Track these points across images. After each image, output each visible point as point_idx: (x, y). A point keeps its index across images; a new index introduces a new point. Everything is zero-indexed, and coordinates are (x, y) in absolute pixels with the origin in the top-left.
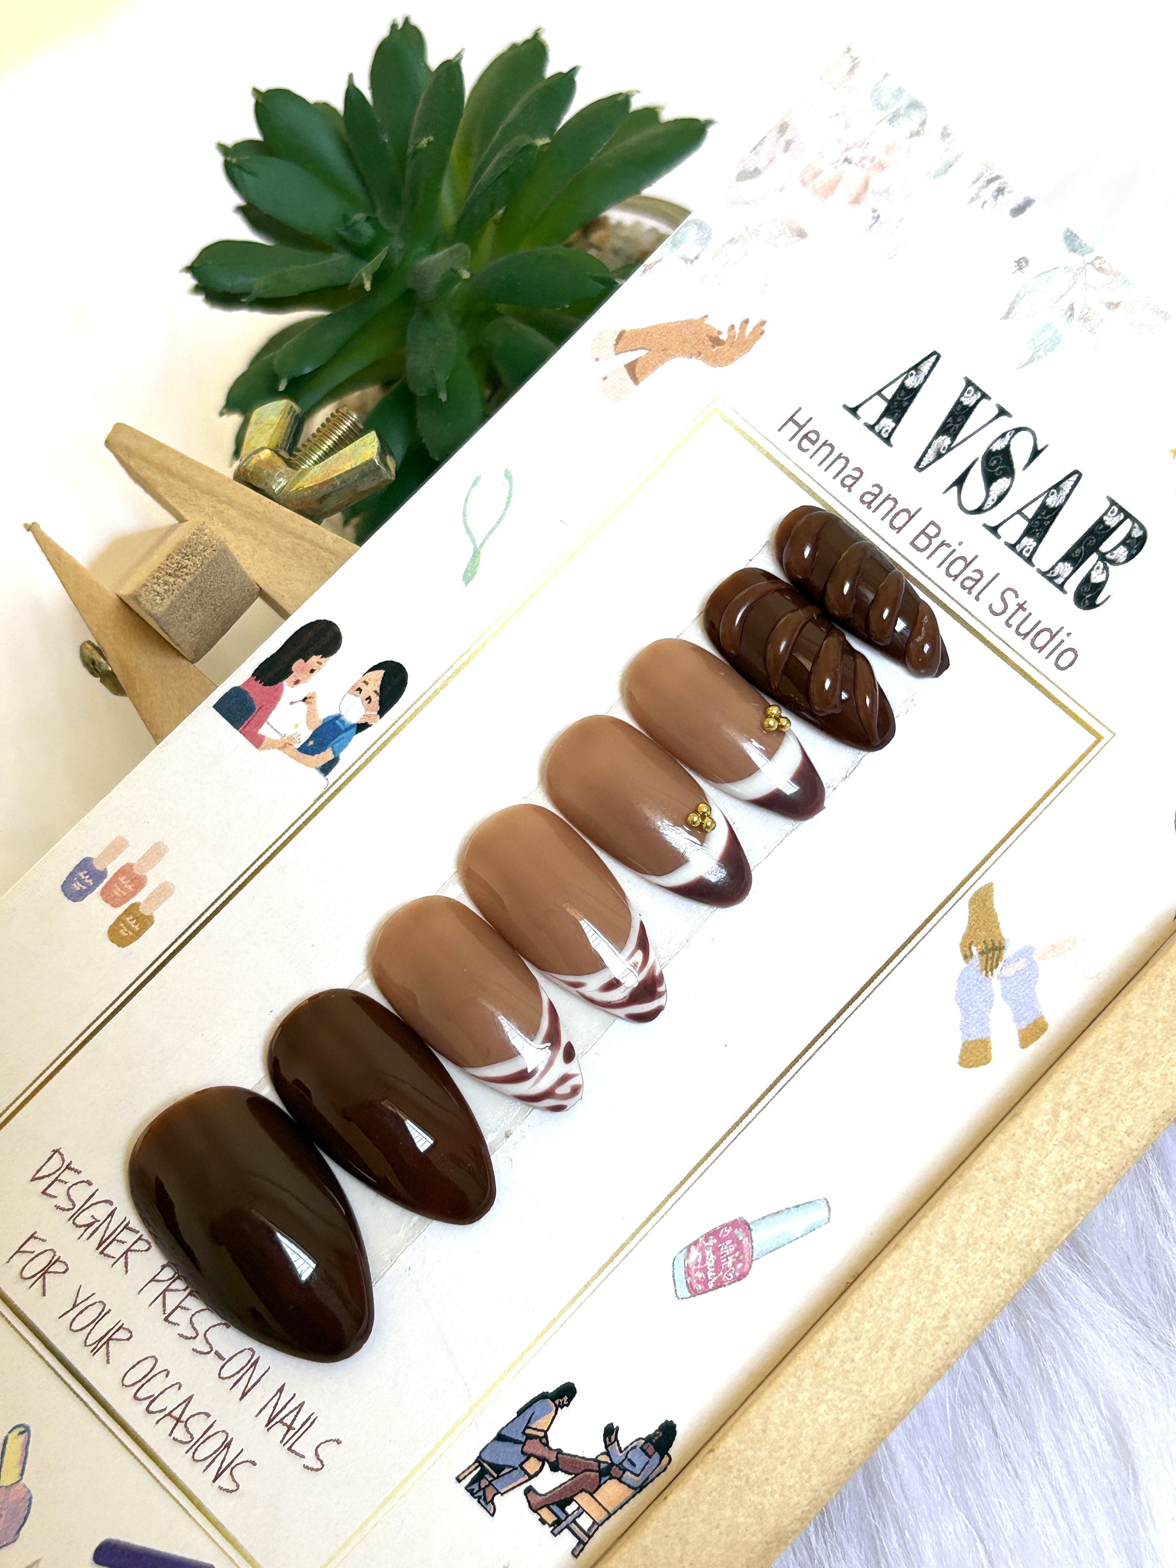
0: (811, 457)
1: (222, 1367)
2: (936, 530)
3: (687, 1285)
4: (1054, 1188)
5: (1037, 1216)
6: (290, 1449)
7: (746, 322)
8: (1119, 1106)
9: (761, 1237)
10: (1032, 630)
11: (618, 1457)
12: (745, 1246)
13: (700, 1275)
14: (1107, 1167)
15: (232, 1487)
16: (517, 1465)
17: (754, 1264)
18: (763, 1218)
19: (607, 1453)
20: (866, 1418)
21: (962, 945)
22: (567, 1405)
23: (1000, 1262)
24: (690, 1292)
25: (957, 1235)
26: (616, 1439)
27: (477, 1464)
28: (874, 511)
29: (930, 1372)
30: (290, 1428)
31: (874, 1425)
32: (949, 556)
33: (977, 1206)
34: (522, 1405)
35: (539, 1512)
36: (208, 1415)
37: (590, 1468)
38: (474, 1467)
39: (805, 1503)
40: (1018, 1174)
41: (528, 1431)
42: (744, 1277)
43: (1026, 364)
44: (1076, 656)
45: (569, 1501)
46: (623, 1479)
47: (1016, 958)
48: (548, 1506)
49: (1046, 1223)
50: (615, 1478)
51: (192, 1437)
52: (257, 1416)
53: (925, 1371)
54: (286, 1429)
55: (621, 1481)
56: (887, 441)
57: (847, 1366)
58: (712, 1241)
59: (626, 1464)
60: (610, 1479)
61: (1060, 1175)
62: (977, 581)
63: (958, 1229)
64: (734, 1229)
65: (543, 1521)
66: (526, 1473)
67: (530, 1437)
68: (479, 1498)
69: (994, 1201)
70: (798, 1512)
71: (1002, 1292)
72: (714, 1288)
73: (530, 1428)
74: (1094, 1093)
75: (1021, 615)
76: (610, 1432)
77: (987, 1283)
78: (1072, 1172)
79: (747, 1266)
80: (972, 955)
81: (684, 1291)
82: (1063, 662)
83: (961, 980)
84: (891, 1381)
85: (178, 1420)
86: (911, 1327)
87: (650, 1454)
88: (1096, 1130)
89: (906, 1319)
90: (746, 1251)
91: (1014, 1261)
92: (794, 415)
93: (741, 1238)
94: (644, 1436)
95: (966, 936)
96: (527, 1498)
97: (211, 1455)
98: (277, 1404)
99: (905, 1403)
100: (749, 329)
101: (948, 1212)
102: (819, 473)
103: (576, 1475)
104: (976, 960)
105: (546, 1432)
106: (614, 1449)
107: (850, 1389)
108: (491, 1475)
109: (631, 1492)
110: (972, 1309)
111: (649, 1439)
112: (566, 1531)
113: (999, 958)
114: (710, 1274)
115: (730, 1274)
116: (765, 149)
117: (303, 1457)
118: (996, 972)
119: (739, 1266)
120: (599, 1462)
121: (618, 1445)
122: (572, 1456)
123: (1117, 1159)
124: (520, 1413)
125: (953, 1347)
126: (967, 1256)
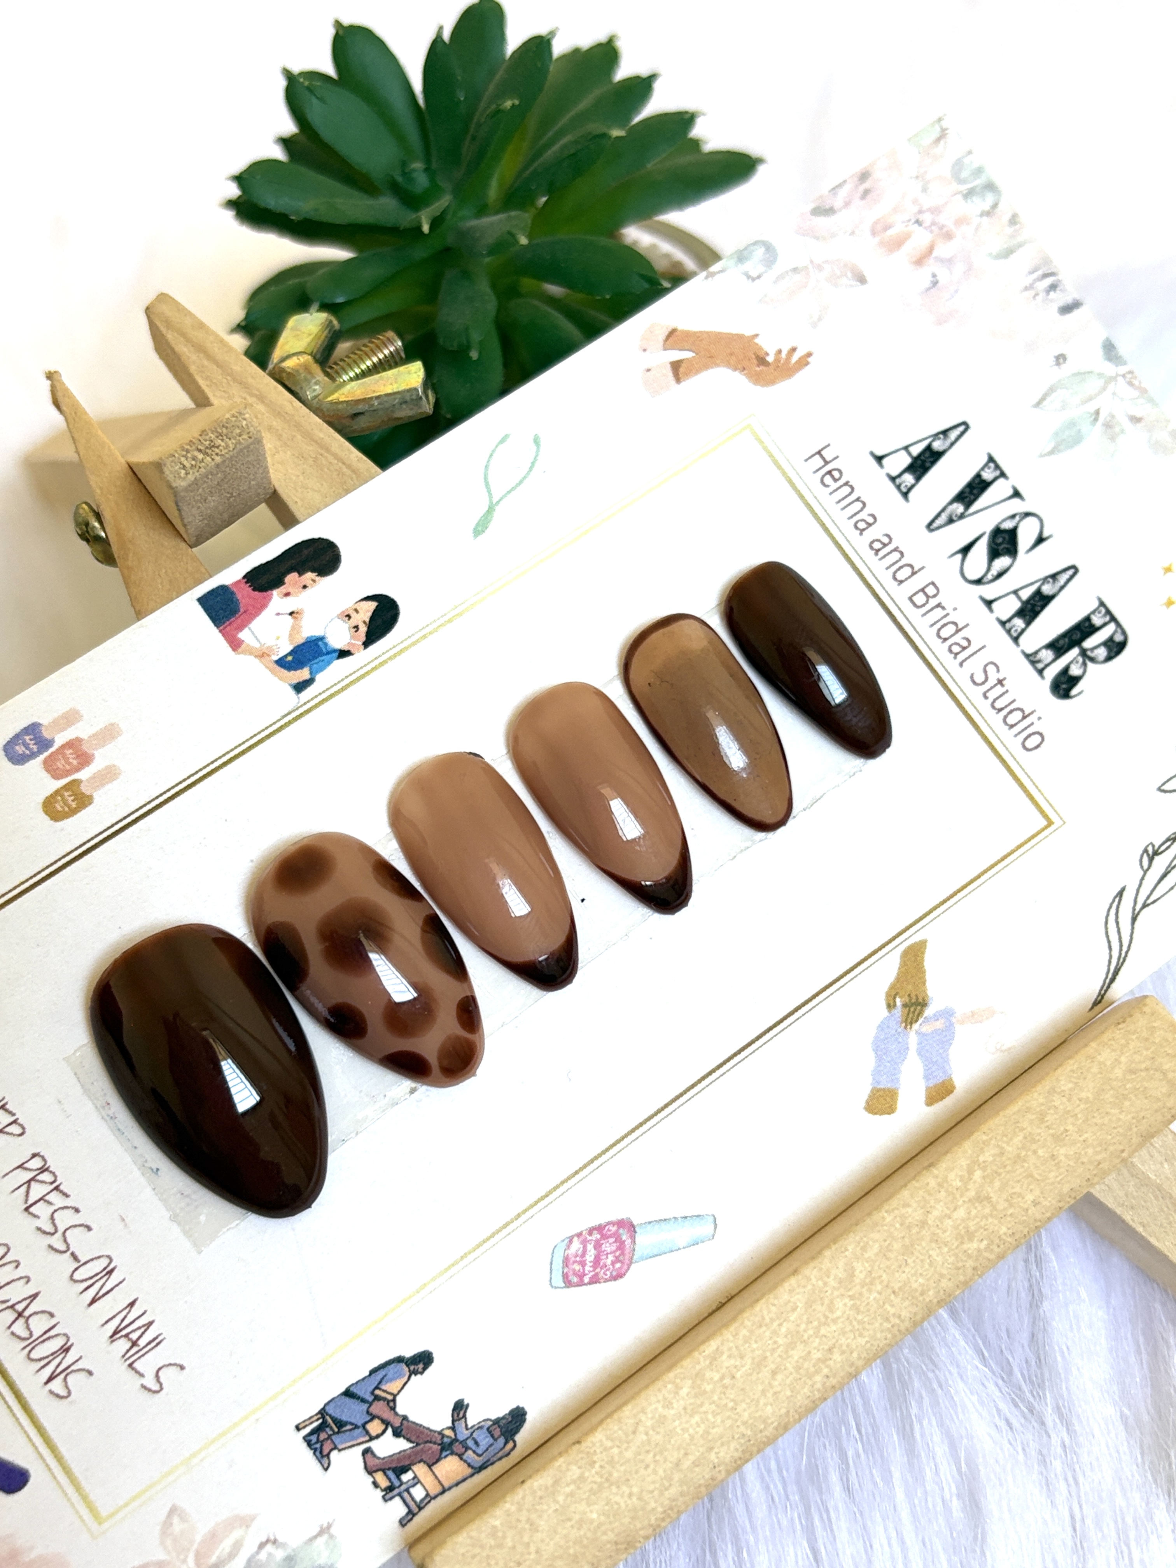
0: (831, 494)
1: (76, 1269)
2: (935, 592)
3: (563, 1276)
4: (956, 1244)
5: (936, 1268)
6: (130, 1365)
7: (794, 350)
8: (1031, 1176)
9: (644, 1241)
10: (1006, 706)
11: (463, 1434)
12: (628, 1247)
13: (577, 1267)
14: (1010, 1232)
15: (63, 1393)
16: (359, 1424)
17: (633, 1266)
18: (650, 1223)
19: (453, 1428)
20: (736, 1436)
21: (888, 995)
22: (422, 1373)
23: (893, 1306)
24: (564, 1282)
25: (857, 1273)
26: (464, 1416)
27: (319, 1416)
28: (880, 559)
29: (806, 1402)
30: (134, 1344)
31: (742, 1445)
32: (942, 618)
33: (881, 1246)
34: (376, 1365)
35: (374, 1474)
36: (52, 1315)
37: (434, 1440)
38: (316, 1418)
39: (660, 1509)
40: (923, 1224)
41: (377, 1392)
42: (621, 1277)
43: (1046, 455)
44: (1043, 740)
45: (405, 1469)
46: (465, 1457)
47: (937, 1017)
48: (384, 1471)
49: (942, 1276)
50: (456, 1454)
51: (31, 1334)
52: (103, 1325)
53: (801, 1400)
54: (129, 1344)
55: (461, 1459)
56: (905, 495)
57: (727, 1381)
58: (596, 1236)
59: (470, 1443)
60: (452, 1453)
61: (963, 1232)
62: (964, 648)
63: (858, 1266)
64: (619, 1228)
65: (376, 1485)
66: (367, 1432)
67: (377, 1398)
68: (315, 1450)
69: (896, 1246)
70: (653, 1518)
71: (889, 1336)
72: (591, 1283)
73: (380, 1389)
74: (1009, 1159)
75: (999, 690)
76: (460, 1408)
77: (877, 1325)
78: (976, 1231)
79: (626, 1267)
80: (895, 1005)
81: (558, 1281)
82: (1030, 744)
83: (881, 1028)
84: (765, 1405)
85: (20, 1315)
86: (797, 1354)
87: (496, 1436)
88: (1005, 1196)
89: (791, 1346)
90: (627, 1251)
91: (906, 1308)
92: (822, 449)
93: (624, 1238)
94: (493, 1417)
95: (893, 987)
96: (364, 1459)
97: (47, 1357)
98: (125, 1317)
99: (776, 1429)
100: (795, 358)
101: (850, 1248)
102: (835, 510)
103: (418, 1444)
104: (898, 1011)
105: (395, 1396)
106: (460, 1426)
107: (726, 1405)
108: (332, 1429)
109: (469, 1471)
110: (857, 1347)
111: (496, 1422)
112: (397, 1499)
113: (920, 1014)
114: (587, 1268)
115: (608, 1273)
116: (843, 193)
117: (142, 1375)
118: (916, 1026)
119: (618, 1265)
120: (443, 1436)
121: (466, 1422)
122: (417, 1424)
123: (1021, 1227)
124: (373, 1372)
125: (833, 1381)
126: (861, 1294)
